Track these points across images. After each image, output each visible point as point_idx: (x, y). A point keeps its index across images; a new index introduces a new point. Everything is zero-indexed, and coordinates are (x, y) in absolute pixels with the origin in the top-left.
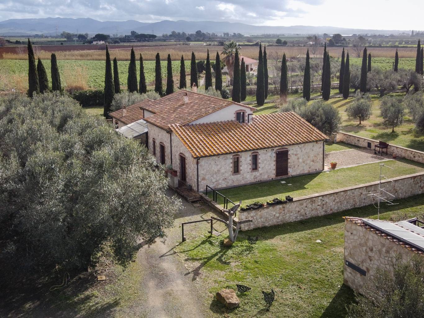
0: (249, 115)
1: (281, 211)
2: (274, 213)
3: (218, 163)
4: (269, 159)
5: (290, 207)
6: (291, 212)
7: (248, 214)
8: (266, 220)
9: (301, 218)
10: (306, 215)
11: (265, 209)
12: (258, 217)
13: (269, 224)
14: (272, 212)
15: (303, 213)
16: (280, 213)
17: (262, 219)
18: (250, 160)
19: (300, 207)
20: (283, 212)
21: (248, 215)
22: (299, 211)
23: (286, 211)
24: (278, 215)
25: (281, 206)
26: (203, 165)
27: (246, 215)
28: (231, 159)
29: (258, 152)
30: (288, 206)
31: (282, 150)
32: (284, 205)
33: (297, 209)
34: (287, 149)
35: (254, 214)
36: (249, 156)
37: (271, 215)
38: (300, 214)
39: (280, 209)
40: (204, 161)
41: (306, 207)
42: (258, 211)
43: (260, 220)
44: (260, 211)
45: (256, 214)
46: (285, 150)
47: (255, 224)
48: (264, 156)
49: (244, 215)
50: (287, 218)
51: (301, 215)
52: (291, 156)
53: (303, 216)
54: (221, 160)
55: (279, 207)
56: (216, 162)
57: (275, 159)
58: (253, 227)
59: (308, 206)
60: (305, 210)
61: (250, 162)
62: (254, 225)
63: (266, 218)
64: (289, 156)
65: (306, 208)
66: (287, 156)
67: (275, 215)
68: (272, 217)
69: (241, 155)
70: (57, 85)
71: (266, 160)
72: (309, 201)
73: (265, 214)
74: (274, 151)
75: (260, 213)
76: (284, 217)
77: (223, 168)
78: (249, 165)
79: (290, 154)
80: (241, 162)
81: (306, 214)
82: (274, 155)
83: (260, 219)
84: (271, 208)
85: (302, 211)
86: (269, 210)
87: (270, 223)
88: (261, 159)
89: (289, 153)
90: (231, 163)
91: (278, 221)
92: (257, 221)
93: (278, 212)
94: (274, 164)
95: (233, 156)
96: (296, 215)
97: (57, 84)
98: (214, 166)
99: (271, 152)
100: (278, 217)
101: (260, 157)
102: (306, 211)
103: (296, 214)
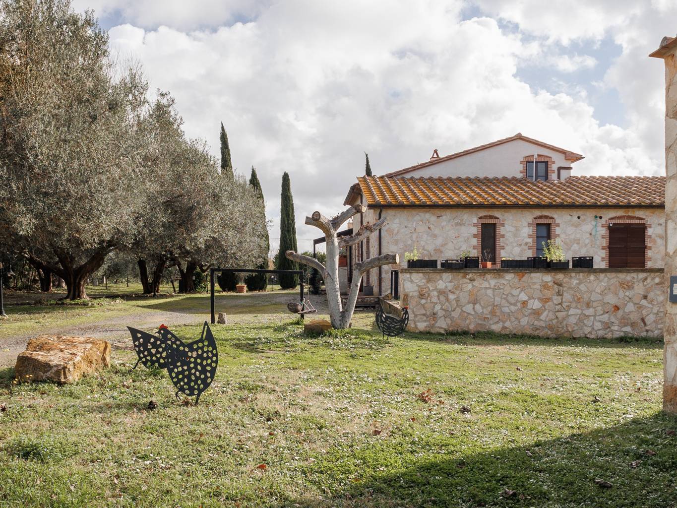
0: (560, 169)
1: (548, 293)
2: (523, 297)
3: (437, 231)
4: (587, 241)
5: (583, 287)
6: (588, 305)
7: (429, 281)
8: (493, 313)
9: (625, 332)
10: (645, 324)
11: (488, 276)
12: (464, 298)
13: (504, 328)
14: (515, 292)
15: (634, 317)
16: (546, 300)
17: (478, 307)
18: (530, 236)
19: (621, 294)
20: (556, 299)
21: (429, 285)
22: (617, 308)
23: (567, 296)
24: (536, 305)
25: (548, 278)
26: (395, 232)
27: (421, 284)
28: (475, 225)
29: (552, 218)
30: (575, 282)
31: (628, 221)
32: (560, 276)
33: (611, 299)
34: (642, 222)
35: (450, 286)
36: (526, 224)
37: (512, 300)
38: (623, 318)
39: (545, 286)
40: (397, 221)
41: (645, 297)
42: (464, 277)
43: (469, 308)
44: (472, 280)
45: (457, 287)
46: (637, 221)
47: (452, 319)
48: (570, 230)
49: (412, 281)
50: (573, 320)
51: (624, 321)
52: (655, 242)
53: (633, 325)
54: (444, 223)
55: (539, 278)
56: (431, 226)
57: (605, 242)
58: (445, 326)
59: (651, 295)
60: (640, 307)
61: (530, 240)
62: (449, 321)
63: (494, 305)
64: (647, 240)
65: (644, 302)
66: (644, 241)
67: (524, 303)
68: (513, 308)
69: (504, 220)
70: (288, 223)
71: (578, 243)
72: (657, 280)
73: (490, 292)
74: (603, 221)
75: (470, 286)
76: (560, 315)
77: (450, 246)
78: (526, 248)
79: (653, 236)
80: (503, 236)
81: (643, 320)
82: (604, 231)
83: (471, 306)
84: (509, 276)
85: (630, 307)
86: (502, 281)
87: (507, 324)
88: (563, 236)
89: (649, 232)
90: (475, 236)
91: (536, 323)
92: (458, 310)
93: (537, 294)
94: (604, 256)
95: (480, 218)
96: (605, 318)
97: (288, 220)
98: (425, 237)
99: (594, 223)
100: (537, 313)
101: (558, 231)
102: (644, 312)
103: (606, 316)
